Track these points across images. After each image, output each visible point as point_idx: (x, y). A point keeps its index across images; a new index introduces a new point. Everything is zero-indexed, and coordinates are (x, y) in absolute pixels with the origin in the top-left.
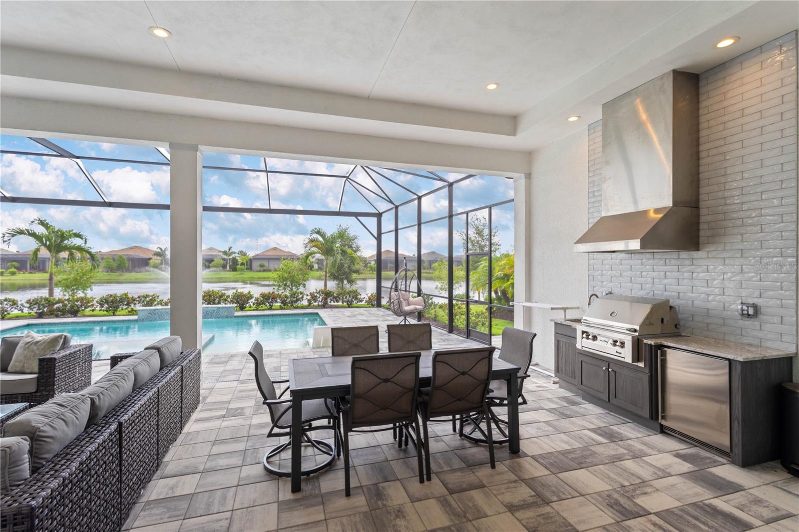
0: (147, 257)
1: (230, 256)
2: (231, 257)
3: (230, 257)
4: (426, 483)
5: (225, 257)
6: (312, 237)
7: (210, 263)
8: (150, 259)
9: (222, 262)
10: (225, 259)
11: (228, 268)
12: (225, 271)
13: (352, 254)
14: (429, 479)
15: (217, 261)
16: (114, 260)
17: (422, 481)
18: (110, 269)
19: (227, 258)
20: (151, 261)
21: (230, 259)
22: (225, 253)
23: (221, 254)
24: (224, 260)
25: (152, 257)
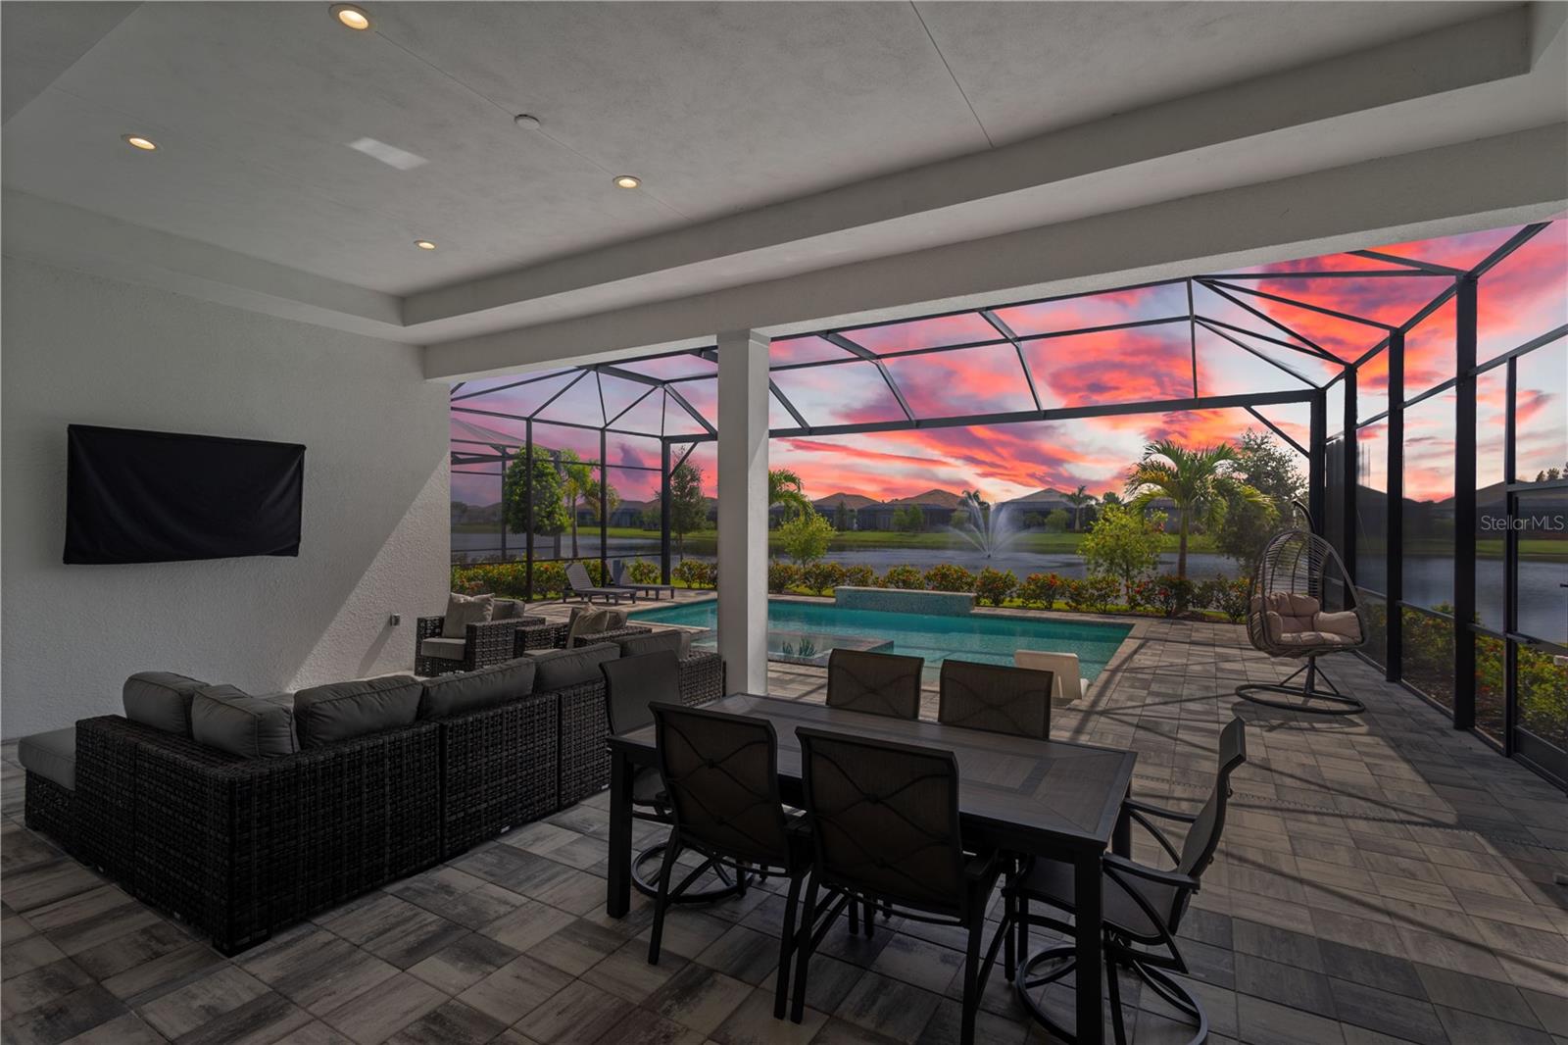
0: (951, 507)
1: (1080, 504)
2: (1083, 506)
3: (1081, 506)
4: (787, 1023)
5: (1072, 505)
6: (1148, 460)
7: (1046, 517)
8: (954, 510)
9: (1066, 515)
10: (1072, 509)
11: (1077, 526)
12: (1071, 532)
13: (1256, 496)
14: (797, 1018)
15: (1058, 514)
16: (906, 512)
17: (779, 1013)
18: (903, 528)
19: (1075, 507)
20: (956, 513)
21: (1082, 509)
22: (1072, 498)
23: (1064, 500)
24: (1070, 512)
25: (956, 507)
